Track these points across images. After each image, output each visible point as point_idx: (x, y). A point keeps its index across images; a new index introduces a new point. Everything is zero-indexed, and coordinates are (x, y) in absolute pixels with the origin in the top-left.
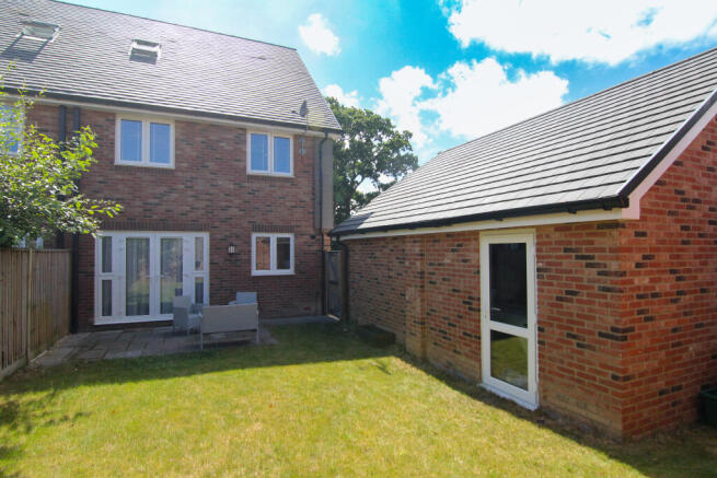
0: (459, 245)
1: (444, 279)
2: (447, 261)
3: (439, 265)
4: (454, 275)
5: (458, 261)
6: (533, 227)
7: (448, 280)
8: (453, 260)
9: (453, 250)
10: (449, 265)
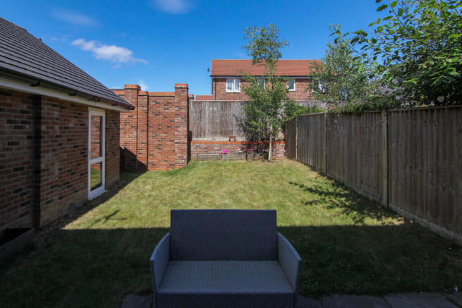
0: (79, 114)
1: (68, 140)
2: (71, 125)
3: (65, 128)
4: (75, 136)
5: (78, 125)
6: (104, 109)
7: (71, 140)
8: (75, 124)
9: (76, 117)
10: (73, 128)
